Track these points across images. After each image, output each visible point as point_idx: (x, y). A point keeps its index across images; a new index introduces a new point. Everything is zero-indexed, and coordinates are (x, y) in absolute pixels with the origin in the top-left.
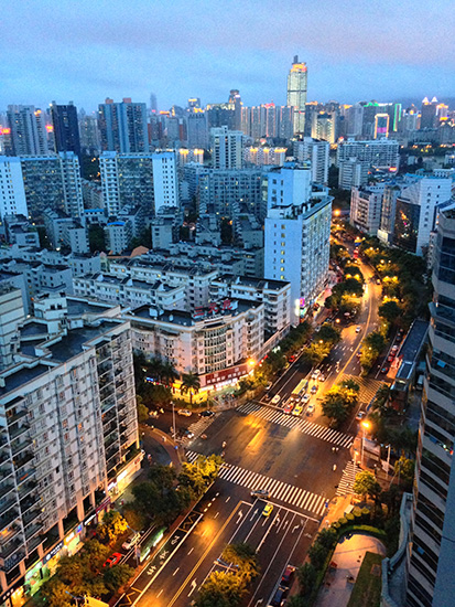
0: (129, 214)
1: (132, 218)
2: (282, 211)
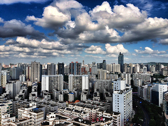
0: (75, 91)
1: (76, 92)
2: (118, 92)
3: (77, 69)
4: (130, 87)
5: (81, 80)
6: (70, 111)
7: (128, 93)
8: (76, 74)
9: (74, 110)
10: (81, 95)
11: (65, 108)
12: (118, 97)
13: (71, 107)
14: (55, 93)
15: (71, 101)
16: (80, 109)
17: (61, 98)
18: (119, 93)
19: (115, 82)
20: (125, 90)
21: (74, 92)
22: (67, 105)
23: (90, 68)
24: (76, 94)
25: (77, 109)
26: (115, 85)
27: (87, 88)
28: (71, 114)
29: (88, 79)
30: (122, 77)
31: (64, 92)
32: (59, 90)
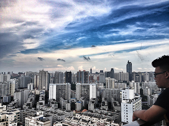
0: (83, 100)
1: (83, 101)
2: (126, 101)
3: (85, 77)
4: (139, 96)
5: (89, 88)
6: (77, 120)
7: (137, 103)
8: (84, 82)
9: (81, 120)
10: (89, 104)
11: (72, 117)
12: (127, 107)
13: (78, 116)
14: (63, 102)
15: (79, 110)
16: (88, 118)
17: (68, 106)
18: (128, 103)
19: (123, 91)
20: (134, 100)
21: (81, 101)
22: (74, 114)
23: (98, 76)
24: (84, 103)
25: (84, 118)
26: (124, 94)
27: (95, 97)
28: (79, 124)
29: (95, 88)
30: (131, 86)
31: (71, 101)
32: (66, 99)
